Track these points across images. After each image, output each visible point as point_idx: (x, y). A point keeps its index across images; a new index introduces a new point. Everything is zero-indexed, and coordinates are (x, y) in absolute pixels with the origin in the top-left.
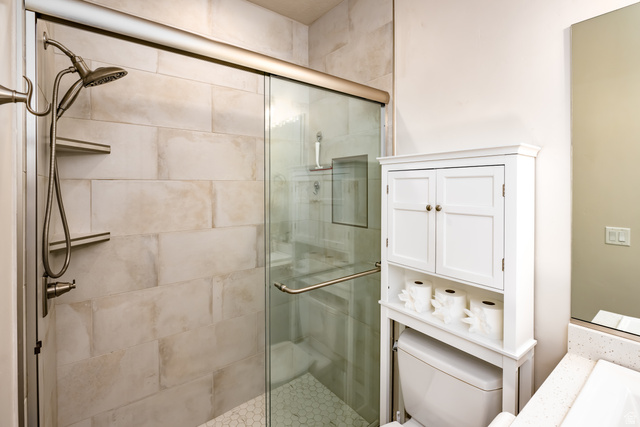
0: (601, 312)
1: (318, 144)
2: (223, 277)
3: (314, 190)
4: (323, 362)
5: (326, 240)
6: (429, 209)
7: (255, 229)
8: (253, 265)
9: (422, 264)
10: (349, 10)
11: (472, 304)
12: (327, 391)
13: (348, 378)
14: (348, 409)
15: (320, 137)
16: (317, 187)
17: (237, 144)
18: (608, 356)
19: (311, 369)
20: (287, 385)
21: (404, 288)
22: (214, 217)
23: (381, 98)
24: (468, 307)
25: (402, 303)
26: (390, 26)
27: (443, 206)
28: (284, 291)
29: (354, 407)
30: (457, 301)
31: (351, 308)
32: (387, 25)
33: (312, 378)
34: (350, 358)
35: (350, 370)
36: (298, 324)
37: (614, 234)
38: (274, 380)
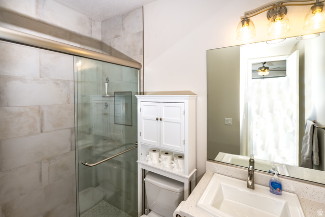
0: (220, 153)
1: (106, 84)
2: (49, 159)
3: (105, 107)
4: (110, 194)
5: (112, 134)
6: (157, 119)
7: (70, 130)
8: (69, 150)
9: (155, 143)
10: (123, 20)
11: (174, 158)
12: (113, 207)
13: (123, 198)
14: (123, 213)
15: (107, 80)
16: (106, 106)
17: (57, 84)
18: (217, 171)
19: (104, 199)
20: (91, 209)
21: (148, 154)
22: (42, 126)
23: (137, 66)
24: (173, 160)
25: (147, 161)
26: (142, 33)
27: (163, 118)
28: (87, 165)
29: (126, 211)
30: (169, 157)
31: (124, 165)
32: (140, 32)
33: (105, 202)
34: (124, 189)
35: (124, 194)
36: (96, 177)
37: (227, 121)
38: (81, 210)
